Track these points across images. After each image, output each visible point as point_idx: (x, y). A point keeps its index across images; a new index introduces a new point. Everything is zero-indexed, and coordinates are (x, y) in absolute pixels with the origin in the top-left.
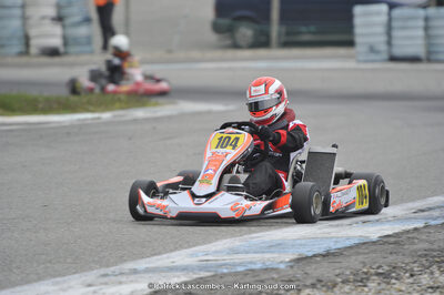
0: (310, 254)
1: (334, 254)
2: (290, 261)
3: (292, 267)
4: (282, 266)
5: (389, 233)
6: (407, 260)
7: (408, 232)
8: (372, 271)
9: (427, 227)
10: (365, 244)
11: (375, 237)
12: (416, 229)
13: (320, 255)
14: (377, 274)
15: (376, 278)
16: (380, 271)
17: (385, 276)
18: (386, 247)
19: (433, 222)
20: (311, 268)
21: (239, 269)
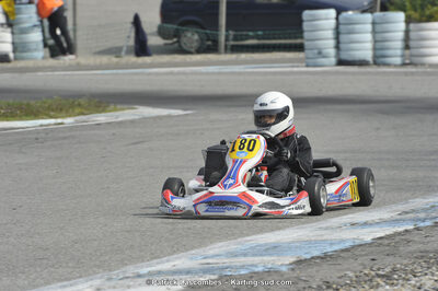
0: (308, 256)
1: (330, 256)
2: (291, 264)
3: (293, 269)
4: (284, 269)
5: (382, 235)
6: (405, 262)
7: (400, 234)
8: (373, 273)
9: (418, 229)
10: (361, 245)
11: (368, 239)
12: (406, 231)
13: (318, 257)
14: (379, 276)
15: (379, 280)
16: (381, 272)
17: (387, 277)
18: (382, 248)
19: (422, 225)
20: (312, 271)
21: (243, 272)
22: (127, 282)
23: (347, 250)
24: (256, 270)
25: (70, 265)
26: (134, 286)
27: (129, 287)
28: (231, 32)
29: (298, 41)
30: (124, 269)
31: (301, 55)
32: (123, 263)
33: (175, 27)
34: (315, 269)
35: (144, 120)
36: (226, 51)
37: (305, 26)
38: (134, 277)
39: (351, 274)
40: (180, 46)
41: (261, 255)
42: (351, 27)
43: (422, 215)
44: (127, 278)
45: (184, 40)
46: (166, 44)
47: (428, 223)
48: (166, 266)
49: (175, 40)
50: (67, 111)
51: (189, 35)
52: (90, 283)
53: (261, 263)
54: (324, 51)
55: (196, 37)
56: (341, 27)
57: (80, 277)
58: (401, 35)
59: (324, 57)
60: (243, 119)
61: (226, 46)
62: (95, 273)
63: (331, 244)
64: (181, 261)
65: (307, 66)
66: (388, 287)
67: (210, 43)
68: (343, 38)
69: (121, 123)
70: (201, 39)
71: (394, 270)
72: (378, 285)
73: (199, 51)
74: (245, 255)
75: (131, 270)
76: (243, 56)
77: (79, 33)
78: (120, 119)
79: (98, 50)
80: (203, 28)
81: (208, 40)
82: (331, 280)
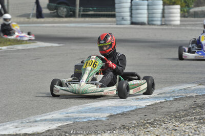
0: (115, 113)
1: (126, 114)
2: (107, 117)
3: (108, 119)
4: (104, 119)
5: (150, 104)
6: (160, 117)
7: (158, 103)
8: (145, 122)
9: (166, 101)
10: (139, 109)
11: (143, 106)
12: (161, 102)
13: (120, 114)
14: (148, 123)
15: (148, 125)
16: (149, 121)
17: (152, 124)
18: (149, 110)
19: (168, 99)
20: (117, 120)
21: (84, 120)
22: (30, 124)
23: (133, 111)
24: (91, 119)
25: (3, 116)
26: (33, 126)
27: (31, 126)
28: (82, 8)
29: (113, 13)
30: (29, 118)
31: (114, 19)
32: (28, 115)
33: (55, 5)
34: (118, 119)
35: (40, 48)
36: (79, 16)
37: (117, 6)
38: (33, 122)
39: (135, 122)
40: (58, 14)
41: (93, 113)
42: (137, 7)
43: (168, 95)
44: (30, 122)
45: (59, 11)
46: (51, 13)
47: (171, 99)
48: (49, 117)
49: (55, 11)
50: (4, 44)
51: (62, 9)
52: (12, 124)
53: (93, 116)
54: (125, 18)
55: (65, 10)
56: (133, 7)
57: (8, 121)
58: (160, 11)
59: (125, 20)
60: (86, 49)
61: (79, 14)
62: (15, 120)
63: (126, 108)
64: (56, 115)
65: (117, 24)
66: (152, 128)
67: (71, 13)
68: (134, 12)
69: (29, 49)
70: (68, 11)
71: (155, 121)
72: (147, 127)
73: (66, 16)
74: (86, 112)
75: (32, 118)
76: (87, 19)
77: (10, 7)
78: (28, 48)
79: (19, 15)
80: (69, 6)
81: (71, 11)
82: (125, 125)
